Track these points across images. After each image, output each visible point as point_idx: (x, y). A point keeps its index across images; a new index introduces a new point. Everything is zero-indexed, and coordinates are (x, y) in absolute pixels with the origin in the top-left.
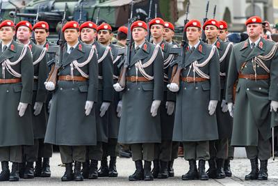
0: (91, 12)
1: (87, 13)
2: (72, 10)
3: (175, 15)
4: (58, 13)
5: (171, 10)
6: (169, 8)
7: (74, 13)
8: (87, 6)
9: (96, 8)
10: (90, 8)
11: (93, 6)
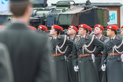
0: (57, 17)
1: (55, 18)
2: (47, 16)
3: (107, 18)
4: (39, 17)
5: (105, 16)
6: (103, 15)
7: (47, 18)
8: (55, 14)
9: (60, 15)
10: (57, 15)
11: (59, 14)
